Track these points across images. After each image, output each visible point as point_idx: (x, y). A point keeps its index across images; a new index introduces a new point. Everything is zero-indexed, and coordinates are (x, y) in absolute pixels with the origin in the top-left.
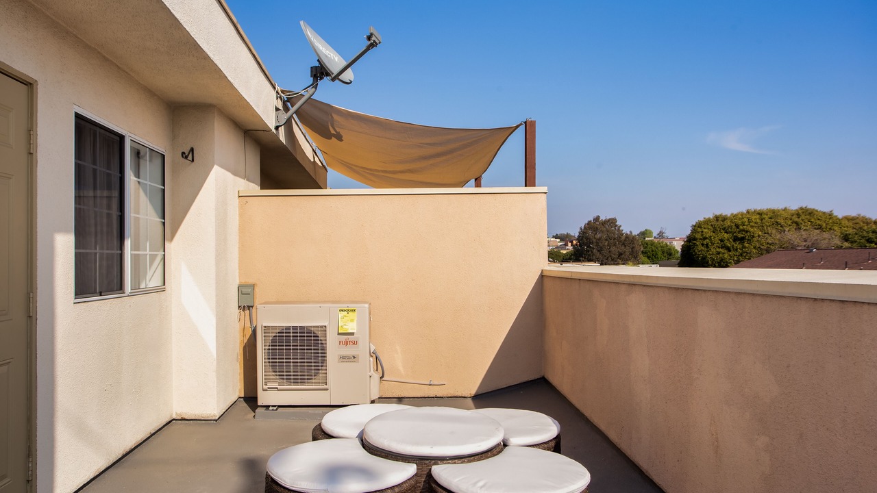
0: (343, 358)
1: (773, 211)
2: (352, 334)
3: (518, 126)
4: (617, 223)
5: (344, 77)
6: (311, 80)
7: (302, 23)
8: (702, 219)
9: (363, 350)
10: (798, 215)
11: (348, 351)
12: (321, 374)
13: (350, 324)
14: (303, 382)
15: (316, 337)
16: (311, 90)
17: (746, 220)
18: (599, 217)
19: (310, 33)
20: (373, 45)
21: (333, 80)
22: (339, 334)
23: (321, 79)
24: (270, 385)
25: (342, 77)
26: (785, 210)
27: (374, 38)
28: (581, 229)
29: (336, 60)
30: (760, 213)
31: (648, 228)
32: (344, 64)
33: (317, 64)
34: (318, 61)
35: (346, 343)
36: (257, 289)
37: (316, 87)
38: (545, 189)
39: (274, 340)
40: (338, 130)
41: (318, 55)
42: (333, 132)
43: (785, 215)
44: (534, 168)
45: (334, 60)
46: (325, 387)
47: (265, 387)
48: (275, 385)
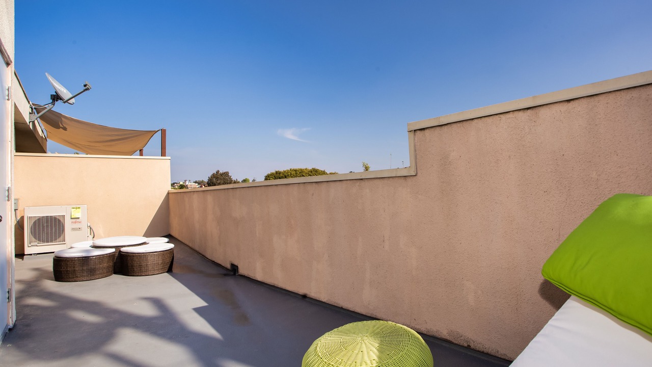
0: (73, 229)
1: (301, 170)
2: (78, 218)
3: (158, 131)
4: (229, 175)
5: (71, 101)
6: (51, 101)
7: (46, 74)
8: (270, 173)
9: (84, 225)
10: (311, 172)
11: (77, 226)
12: (62, 237)
13: (77, 213)
14: (52, 241)
15: (59, 221)
16: (51, 106)
17: (289, 174)
18: (218, 171)
19: (50, 78)
20: (87, 89)
21: (64, 102)
22: (71, 218)
23: (57, 101)
24: (32, 244)
25: (69, 101)
26: (306, 169)
27: (88, 87)
28: (209, 178)
29: (65, 91)
30: (296, 171)
31: (247, 178)
32: (71, 96)
33: (55, 94)
34: (56, 92)
35: (75, 222)
36: (20, 201)
37: (54, 105)
38: (170, 158)
39: (35, 223)
40: (65, 125)
41: (55, 89)
42: (61, 126)
43: (306, 172)
44: (165, 149)
45: (65, 93)
46: (64, 242)
47: (29, 245)
48: (36, 244)
